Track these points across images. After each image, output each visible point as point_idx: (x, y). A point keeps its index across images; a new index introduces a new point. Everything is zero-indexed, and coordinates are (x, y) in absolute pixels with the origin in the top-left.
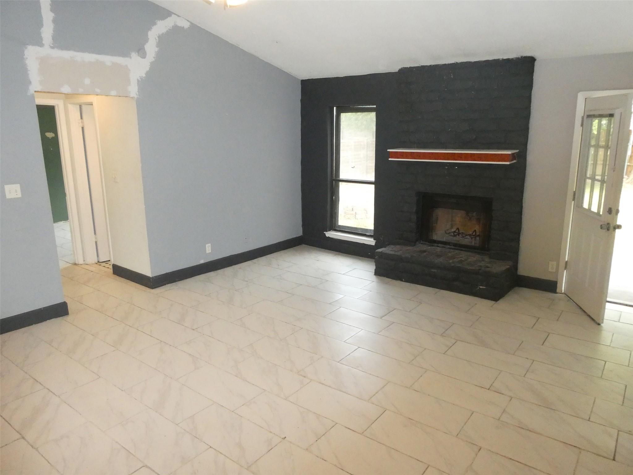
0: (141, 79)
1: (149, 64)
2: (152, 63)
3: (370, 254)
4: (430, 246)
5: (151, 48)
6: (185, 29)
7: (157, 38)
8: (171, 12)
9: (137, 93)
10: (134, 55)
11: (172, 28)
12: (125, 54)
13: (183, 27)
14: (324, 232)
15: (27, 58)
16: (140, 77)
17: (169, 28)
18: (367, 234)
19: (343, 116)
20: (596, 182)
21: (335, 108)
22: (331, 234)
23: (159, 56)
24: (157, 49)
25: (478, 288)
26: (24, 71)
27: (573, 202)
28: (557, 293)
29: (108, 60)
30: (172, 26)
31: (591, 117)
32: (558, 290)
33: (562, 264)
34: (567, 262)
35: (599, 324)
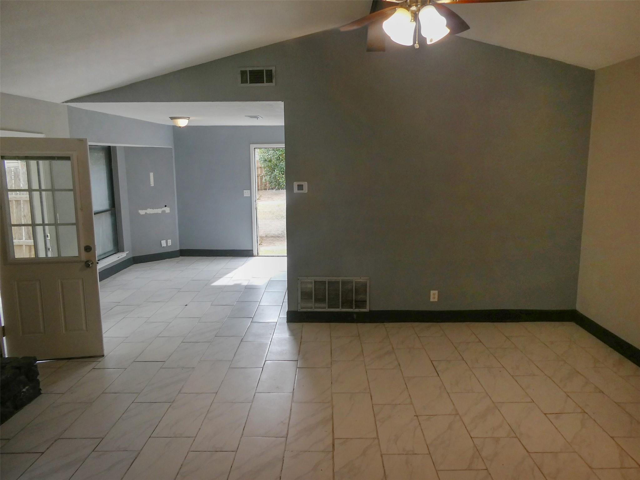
34: (4, 326)
35: (103, 356)
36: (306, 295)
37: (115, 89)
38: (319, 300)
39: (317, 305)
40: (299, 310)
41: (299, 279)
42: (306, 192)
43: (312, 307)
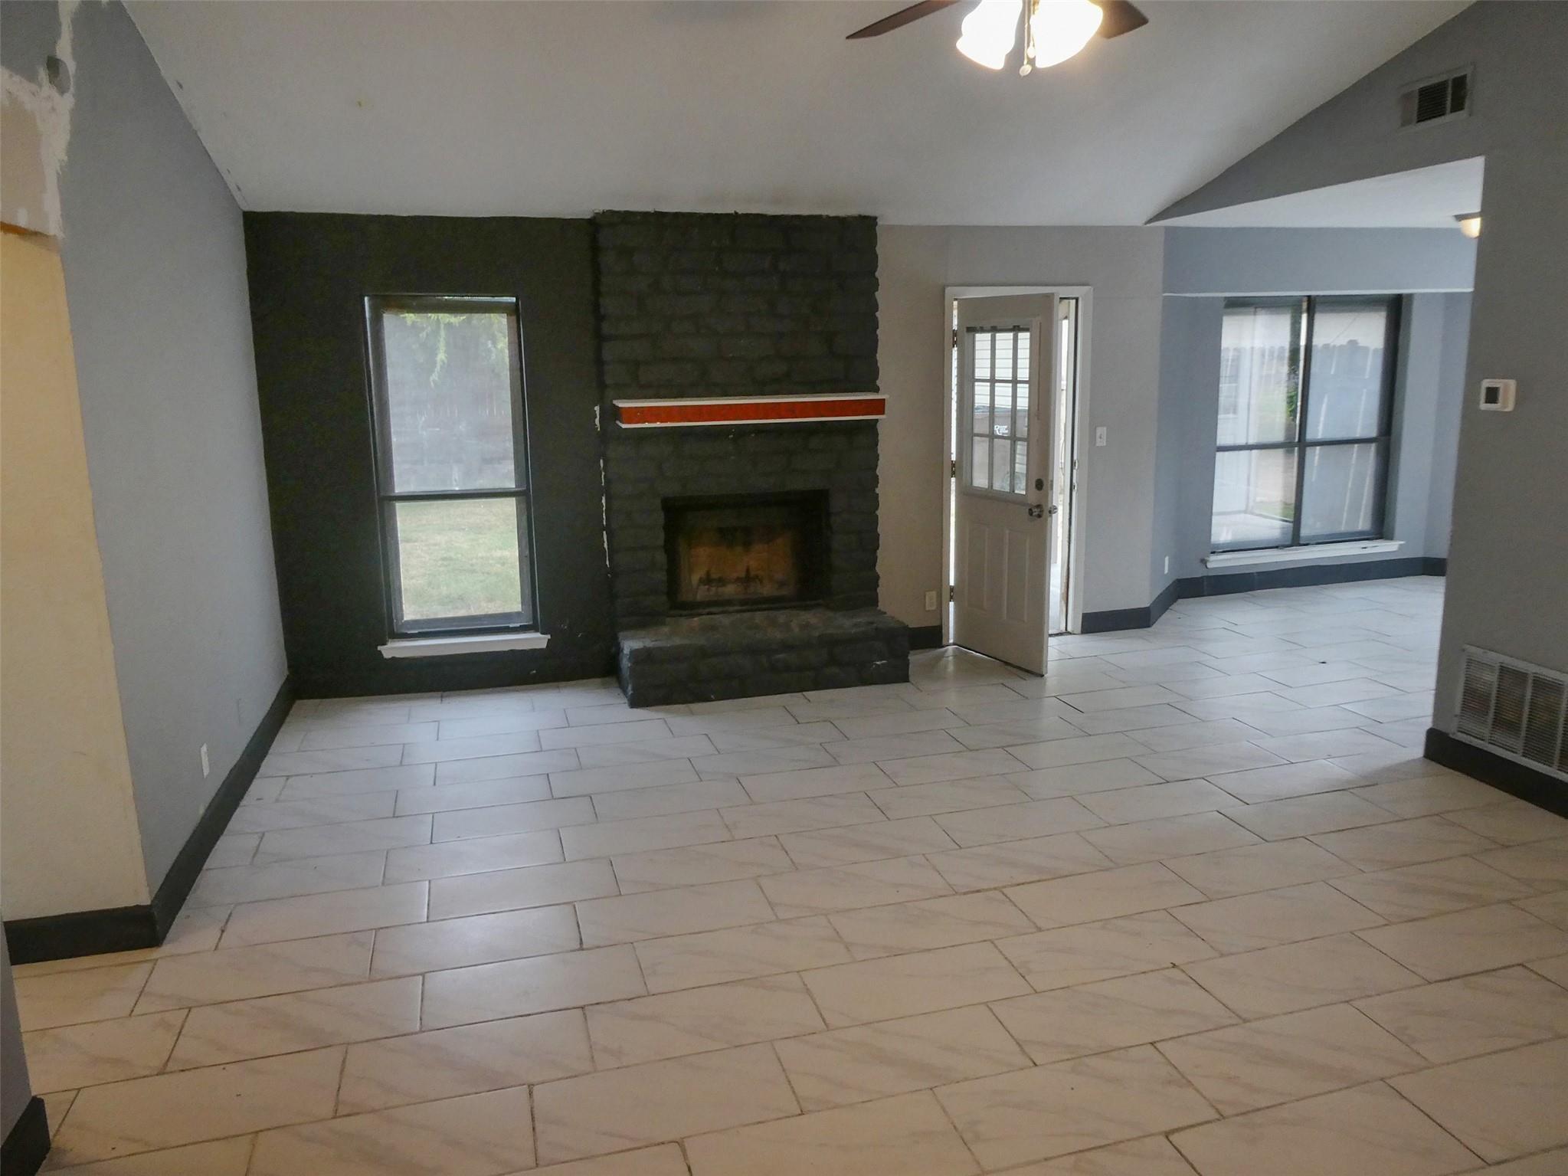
3: (534, 672)
4: (693, 616)
14: (379, 648)
18: (511, 626)
19: (389, 320)
20: (976, 439)
21: (366, 299)
22: (393, 649)
25: (874, 666)
27: (953, 480)
28: (943, 647)
31: (972, 330)
32: (944, 643)
33: (946, 594)
34: (953, 587)
35: (1043, 676)
36: (1474, 700)
37: (1209, 184)
38: (1504, 724)
39: (1497, 736)
40: (1454, 734)
41: (1464, 650)
42: (1510, 408)
43: (1482, 736)
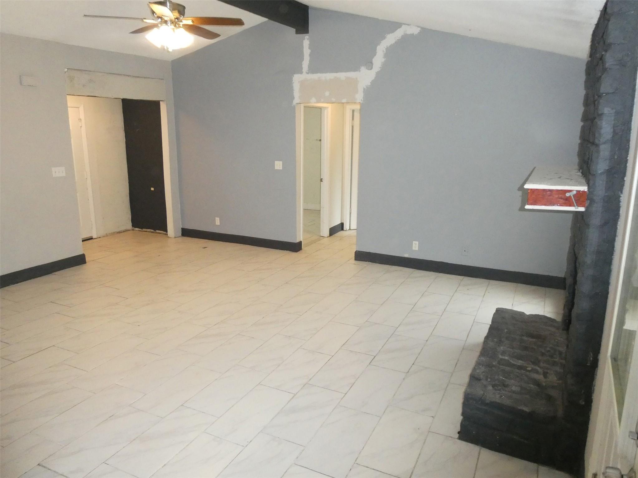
0: (367, 87)
1: (375, 74)
2: (377, 73)
5: (378, 60)
6: (415, 35)
7: (385, 50)
8: (401, 23)
9: (362, 99)
10: (363, 69)
11: (401, 37)
12: (356, 69)
13: (413, 34)
15: (294, 83)
16: (366, 86)
17: (398, 38)
23: (384, 66)
24: (383, 60)
26: (291, 90)
29: (342, 75)
30: (401, 36)
